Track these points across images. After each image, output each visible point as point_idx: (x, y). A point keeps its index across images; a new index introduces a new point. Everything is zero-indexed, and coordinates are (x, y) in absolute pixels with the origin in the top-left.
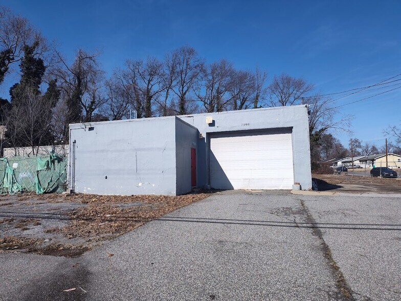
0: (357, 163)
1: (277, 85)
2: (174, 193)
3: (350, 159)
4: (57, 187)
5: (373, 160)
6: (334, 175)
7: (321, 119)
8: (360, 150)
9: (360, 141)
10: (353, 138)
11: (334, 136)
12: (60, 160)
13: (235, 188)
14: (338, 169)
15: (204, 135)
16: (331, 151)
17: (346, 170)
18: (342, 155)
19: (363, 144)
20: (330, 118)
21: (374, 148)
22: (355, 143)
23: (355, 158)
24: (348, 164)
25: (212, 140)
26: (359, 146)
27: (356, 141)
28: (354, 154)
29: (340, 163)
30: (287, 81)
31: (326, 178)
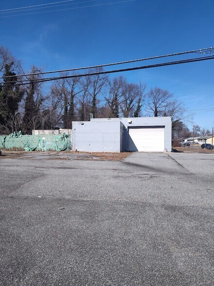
0: (196, 141)
1: (152, 93)
2: (119, 152)
3: (192, 138)
4: (66, 148)
5: (205, 140)
6: (181, 148)
7: (176, 114)
8: (199, 133)
9: (200, 126)
10: (196, 125)
11: (183, 123)
12: (67, 136)
13: (139, 151)
14: (185, 144)
15: (127, 128)
16: (182, 133)
17: (189, 145)
18: (188, 136)
19: (201, 129)
20: (182, 114)
21: (208, 132)
22: (197, 128)
23: (195, 138)
24: (191, 142)
25: (130, 129)
26: (199, 130)
27: (197, 127)
28: (195, 135)
29: (186, 141)
30: (158, 91)
31: (177, 148)
